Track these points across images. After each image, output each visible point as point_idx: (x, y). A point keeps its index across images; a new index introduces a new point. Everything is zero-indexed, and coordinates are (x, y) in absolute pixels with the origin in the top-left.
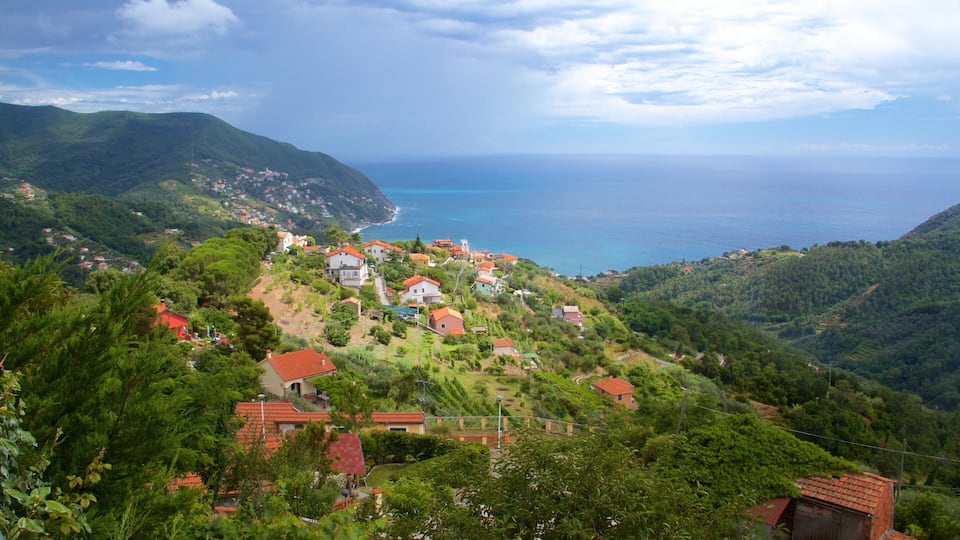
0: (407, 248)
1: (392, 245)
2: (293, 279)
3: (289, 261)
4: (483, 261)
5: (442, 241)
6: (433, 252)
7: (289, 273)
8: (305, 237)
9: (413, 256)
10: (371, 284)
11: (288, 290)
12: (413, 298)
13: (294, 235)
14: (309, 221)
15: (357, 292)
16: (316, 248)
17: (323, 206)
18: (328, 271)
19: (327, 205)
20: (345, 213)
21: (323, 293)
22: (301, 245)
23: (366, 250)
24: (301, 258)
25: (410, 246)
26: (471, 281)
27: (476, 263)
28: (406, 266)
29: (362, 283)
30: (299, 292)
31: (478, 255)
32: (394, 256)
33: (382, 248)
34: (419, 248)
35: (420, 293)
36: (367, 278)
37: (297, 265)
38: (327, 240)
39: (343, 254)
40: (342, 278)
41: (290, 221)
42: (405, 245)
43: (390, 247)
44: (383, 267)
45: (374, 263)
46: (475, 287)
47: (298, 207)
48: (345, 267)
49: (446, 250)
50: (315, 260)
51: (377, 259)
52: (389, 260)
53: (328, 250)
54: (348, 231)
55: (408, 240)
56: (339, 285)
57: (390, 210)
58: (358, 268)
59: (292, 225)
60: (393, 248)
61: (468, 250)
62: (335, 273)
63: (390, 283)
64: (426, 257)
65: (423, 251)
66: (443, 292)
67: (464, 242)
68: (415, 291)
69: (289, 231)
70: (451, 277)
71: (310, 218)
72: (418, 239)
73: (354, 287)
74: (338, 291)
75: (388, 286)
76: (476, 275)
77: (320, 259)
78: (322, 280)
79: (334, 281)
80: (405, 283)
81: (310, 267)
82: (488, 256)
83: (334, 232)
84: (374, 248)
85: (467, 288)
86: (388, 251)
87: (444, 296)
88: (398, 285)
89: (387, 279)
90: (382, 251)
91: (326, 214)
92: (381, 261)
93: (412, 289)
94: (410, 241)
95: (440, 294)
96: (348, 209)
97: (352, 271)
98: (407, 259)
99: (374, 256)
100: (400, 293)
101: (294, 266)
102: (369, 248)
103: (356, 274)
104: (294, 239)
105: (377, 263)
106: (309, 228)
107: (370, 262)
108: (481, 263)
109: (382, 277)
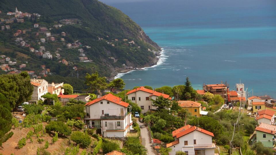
0: (175, 94)
1: (159, 91)
2: (49, 131)
3: (44, 112)
4: (263, 108)
5: (215, 86)
6: (205, 99)
7: (44, 125)
8: (62, 84)
9: (182, 103)
10: (136, 135)
11: (44, 144)
12: (183, 150)
13: (50, 82)
14: (65, 67)
15: (120, 144)
16: (73, 96)
17: (81, 50)
18: (87, 122)
19: (85, 49)
20: (105, 57)
21: (83, 146)
22: (58, 94)
23: (130, 98)
24: (58, 108)
25: (178, 91)
26: (250, 130)
27: (255, 110)
28: (175, 115)
29: (125, 134)
30: (56, 146)
31: (257, 101)
32: (160, 104)
33: (148, 95)
34: (189, 95)
35: (191, 144)
36: (131, 128)
37: (53, 115)
38: (86, 88)
39: (105, 102)
40: (104, 129)
41: (43, 67)
42: (173, 91)
43: (156, 93)
44: (149, 116)
45: (139, 112)
46: (255, 137)
47: (52, 52)
48: (107, 117)
49: (219, 95)
50: (73, 110)
51: (142, 107)
52: (155, 108)
53: (87, 99)
54: (109, 76)
55: (176, 86)
56: (100, 138)
57: (155, 52)
58: (121, 118)
59: (46, 72)
60: (159, 94)
61: (245, 95)
62: (96, 124)
63: (158, 134)
64: (197, 104)
65: (194, 97)
66: (218, 144)
67: (240, 86)
68: (186, 143)
69: (42, 78)
70: (226, 126)
71: (66, 63)
72: (187, 84)
73: (117, 139)
74: (100, 143)
75: (155, 137)
76: (255, 124)
77: (79, 109)
78: (82, 132)
79: (95, 132)
80: (174, 134)
81: (68, 117)
82: (269, 102)
83: (94, 78)
84: (139, 95)
85: (245, 139)
86: (154, 98)
87: (219, 148)
88: (167, 136)
89: (154, 130)
90: (147, 99)
91: (84, 59)
92: (146, 109)
93: (182, 140)
94: (178, 85)
95: (214, 146)
96: (108, 53)
97: (114, 122)
98: (175, 107)
99: (139, 104)
100: (168, 145)
101: (50, 117)
102: (133, 95)
103: (119, 125)
104: (49, 87)
105: (143, 111)
106: (66, 75)
107: (134, 110)
108: (260, 110)
109: (149, 127)
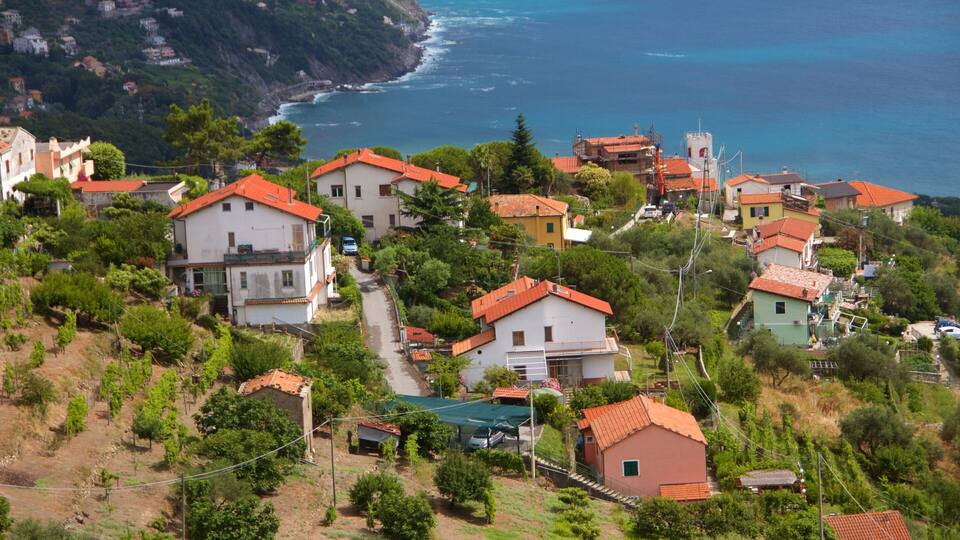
0: (479, 174)
1: (424, 163)
2: (46, 308)
3: (25, 242)
4: (776, 212)
5: (615, 144)
6: (582, 187)
7: (27, 286)
8: (84, 145)
9: (504, 204)
10: (347, 315)
11: (27, 353)
12: (510, 364)
13: (42, 136)
14: (94, 83)
15: (295, 348)
16: (127, 186)
17: (148, 23)
18: (178, 274)
19: (164, 21)
20: (236, 47)
21: (166, 358)
22: (72, 178)
23: (324, 188)
24: (73, 225)
25: (490, 163)
26: (732, 288)
27: (749, 222)
28: (480, 244)
29: (312, 313)
30: (71, 357)
31: (755, 189)
32: (430, 207)
33: (387, 179)
34: (528, 174)
35: (535, 343)
36: (332, 292)
37: (57, 251)
38: (169, 156)
39: (237, 206)
40: (238, 297)
41: (18, 84)
42: (473, 162)
43: (413, 171)
44: (390, 251)
45: (358, 237)
46: (748, 312)
47: (48, 32)
48: (246, 256)
49: (628, 174)
50: (127, 234)
51: (368, 221)
52: (410, 222)
53: (175, 194)
54: (251, 114)
55: (484, 144)
56: (224, 327)
57: (407, 29)
58: (296, 258)
59: (28, 101)
60: (425, 175)
61: (714, 171)
62: (211, 280)
63: (422, 310)
64: (555, 205)
65: (543, 183)
66: (625, 339)
67: (698, 141)
68: (519, 337)
69: (16, 122)
70: (652, 278)
71: (98, 68)
72: (521, 137)
73: (283, 329)
74: (223, 347)
75: (413, 321)
76: (750, 268)
77: (146, 230)
78: (160, 307)
79: (205, 310)
80: (477, 308)
81: (109, 259)
82: (795, 192)
83: (196, 123)
84: (355, 177)
85: (718, 319)
86: (408, 189)
87: (628, 353)
88: (453, 318)
89: (409, 297)
90: (385, 190)
91: (161, 54)
92: (381, 227)
93: (505, 330)
94: (488, 141)
95: (612, 345)
96: (246, 33)
97: (272, 272)
98: (481, 217)
99: (357, 209)
100: (458, 348)
101: (45, 257)
102: (336, 180)
103: (288, 282)
104: (41, 156)
105: (370, 234)
106: (97, 111)
107: (340, 232)
108: (766, 221)
109: (390, 287)
